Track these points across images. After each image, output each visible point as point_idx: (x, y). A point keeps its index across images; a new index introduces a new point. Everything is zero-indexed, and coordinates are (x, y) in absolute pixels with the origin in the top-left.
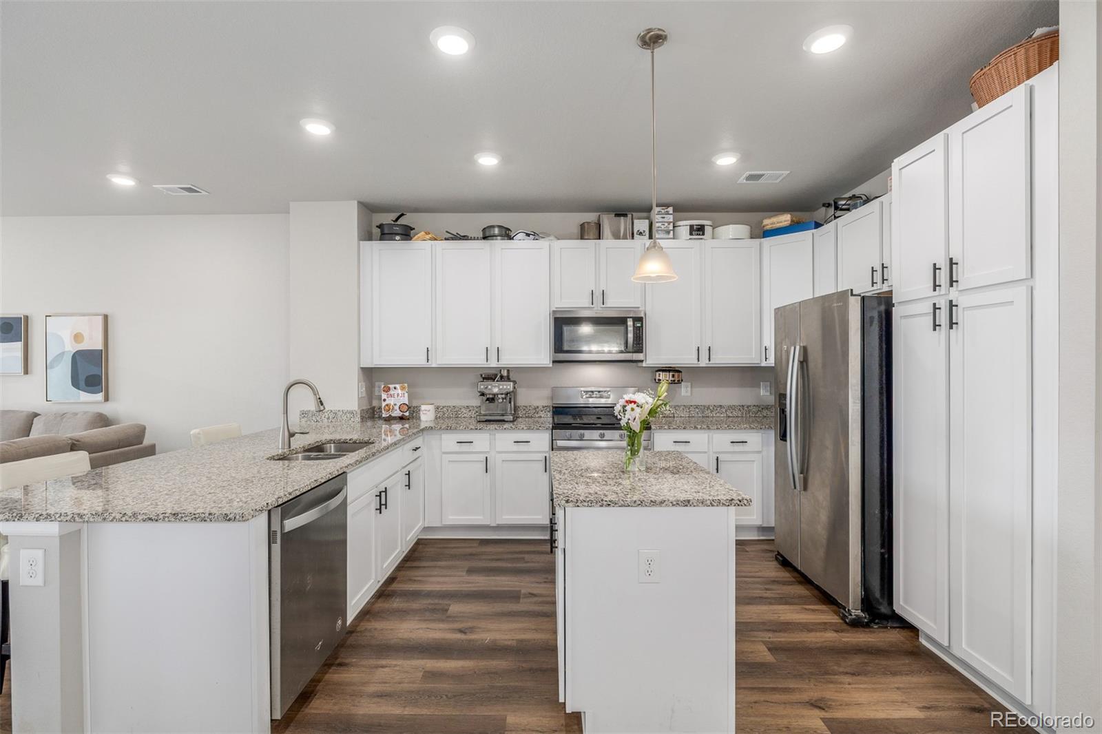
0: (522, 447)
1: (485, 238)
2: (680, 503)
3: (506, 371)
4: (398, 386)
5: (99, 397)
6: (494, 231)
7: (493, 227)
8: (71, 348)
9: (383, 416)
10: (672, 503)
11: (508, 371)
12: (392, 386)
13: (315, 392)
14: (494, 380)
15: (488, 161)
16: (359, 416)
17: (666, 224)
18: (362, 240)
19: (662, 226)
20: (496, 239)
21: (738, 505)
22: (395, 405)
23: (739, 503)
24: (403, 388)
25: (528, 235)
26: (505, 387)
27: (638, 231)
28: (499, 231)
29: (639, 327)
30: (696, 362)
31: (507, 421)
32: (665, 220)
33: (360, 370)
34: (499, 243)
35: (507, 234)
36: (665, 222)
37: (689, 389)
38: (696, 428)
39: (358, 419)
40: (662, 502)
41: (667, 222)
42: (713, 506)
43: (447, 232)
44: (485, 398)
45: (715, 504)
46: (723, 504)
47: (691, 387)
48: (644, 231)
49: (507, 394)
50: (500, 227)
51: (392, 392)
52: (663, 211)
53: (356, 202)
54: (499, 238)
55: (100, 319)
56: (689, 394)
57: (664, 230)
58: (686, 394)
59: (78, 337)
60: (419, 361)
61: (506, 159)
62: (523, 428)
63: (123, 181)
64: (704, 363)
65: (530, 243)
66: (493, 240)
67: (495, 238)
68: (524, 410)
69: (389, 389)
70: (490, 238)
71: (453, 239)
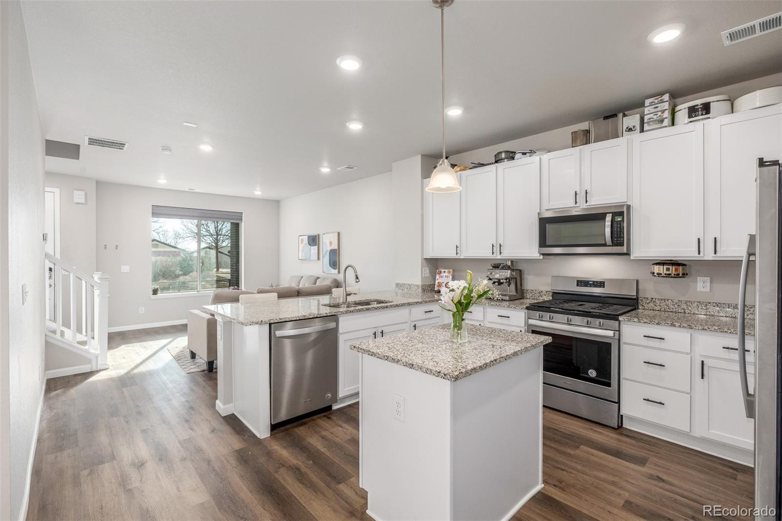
0: (505, 321)
1: (496, 162)
2: (407, 364)
3: (510, 262)
4: (446, 270)
5: (336, 271)
6: (501, 156)
7: (501, 153)
8: (329, 248)
9: (436, 289)
10: (403, 363)
11: (512, 262)
12: (443, 271)
13: (355, 271)
14: (499, 267)
15: (454, 113)
16: (421, 288)
17: (659, 113)
18: (425, 178)
19: (655, 117)
20: (504, 162)
21: (444, 378)
22: (443, 283)
23: (444, 376)
24: (449, 272)
25: (524, 154)
26: (504, 274)
27: (627, 128)
28: (505, 155)
29: (620, 221)
30: (697, 254)
31: (505, 300)
32: (659, 109)
33: (424, 260)
34: (506, 164)
35: (511, 156)
36: (658, 112)
37: (708, 284)
38: (673, 325)
39: (420, 290)
40: (398, 361)
41: (660, 111)
42: (427, 373)
43: (472, 163)
44: (492, 282)
45: (429, 373)
46: (434, 374)
47: (711, 282)
48: (634, 127)
49: (506, 279)
50: (506, 152)
51: (442, 275)
52: (656, 101)
53: (420, 156)
54: (506, 160)
55: (337, 234)
56: (707, 289)
57: (656, 121)
58: (704, 290)
59: (331, 243)
60: (451, 254)
61: (467, 108)
62: (504, 306)
63: (325, 170)
64: (708, 255)
65: (527, 159)
66: (501, 162)
67: (503, 160)
68: (531, 293)
69: (441, 272)
70: (499, 161)
71: (475, 167)
